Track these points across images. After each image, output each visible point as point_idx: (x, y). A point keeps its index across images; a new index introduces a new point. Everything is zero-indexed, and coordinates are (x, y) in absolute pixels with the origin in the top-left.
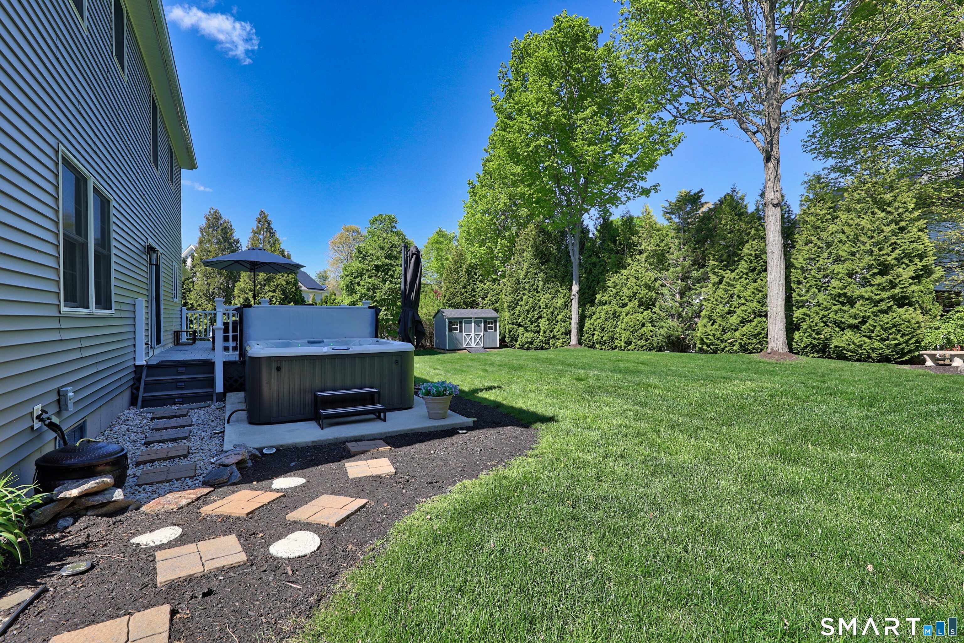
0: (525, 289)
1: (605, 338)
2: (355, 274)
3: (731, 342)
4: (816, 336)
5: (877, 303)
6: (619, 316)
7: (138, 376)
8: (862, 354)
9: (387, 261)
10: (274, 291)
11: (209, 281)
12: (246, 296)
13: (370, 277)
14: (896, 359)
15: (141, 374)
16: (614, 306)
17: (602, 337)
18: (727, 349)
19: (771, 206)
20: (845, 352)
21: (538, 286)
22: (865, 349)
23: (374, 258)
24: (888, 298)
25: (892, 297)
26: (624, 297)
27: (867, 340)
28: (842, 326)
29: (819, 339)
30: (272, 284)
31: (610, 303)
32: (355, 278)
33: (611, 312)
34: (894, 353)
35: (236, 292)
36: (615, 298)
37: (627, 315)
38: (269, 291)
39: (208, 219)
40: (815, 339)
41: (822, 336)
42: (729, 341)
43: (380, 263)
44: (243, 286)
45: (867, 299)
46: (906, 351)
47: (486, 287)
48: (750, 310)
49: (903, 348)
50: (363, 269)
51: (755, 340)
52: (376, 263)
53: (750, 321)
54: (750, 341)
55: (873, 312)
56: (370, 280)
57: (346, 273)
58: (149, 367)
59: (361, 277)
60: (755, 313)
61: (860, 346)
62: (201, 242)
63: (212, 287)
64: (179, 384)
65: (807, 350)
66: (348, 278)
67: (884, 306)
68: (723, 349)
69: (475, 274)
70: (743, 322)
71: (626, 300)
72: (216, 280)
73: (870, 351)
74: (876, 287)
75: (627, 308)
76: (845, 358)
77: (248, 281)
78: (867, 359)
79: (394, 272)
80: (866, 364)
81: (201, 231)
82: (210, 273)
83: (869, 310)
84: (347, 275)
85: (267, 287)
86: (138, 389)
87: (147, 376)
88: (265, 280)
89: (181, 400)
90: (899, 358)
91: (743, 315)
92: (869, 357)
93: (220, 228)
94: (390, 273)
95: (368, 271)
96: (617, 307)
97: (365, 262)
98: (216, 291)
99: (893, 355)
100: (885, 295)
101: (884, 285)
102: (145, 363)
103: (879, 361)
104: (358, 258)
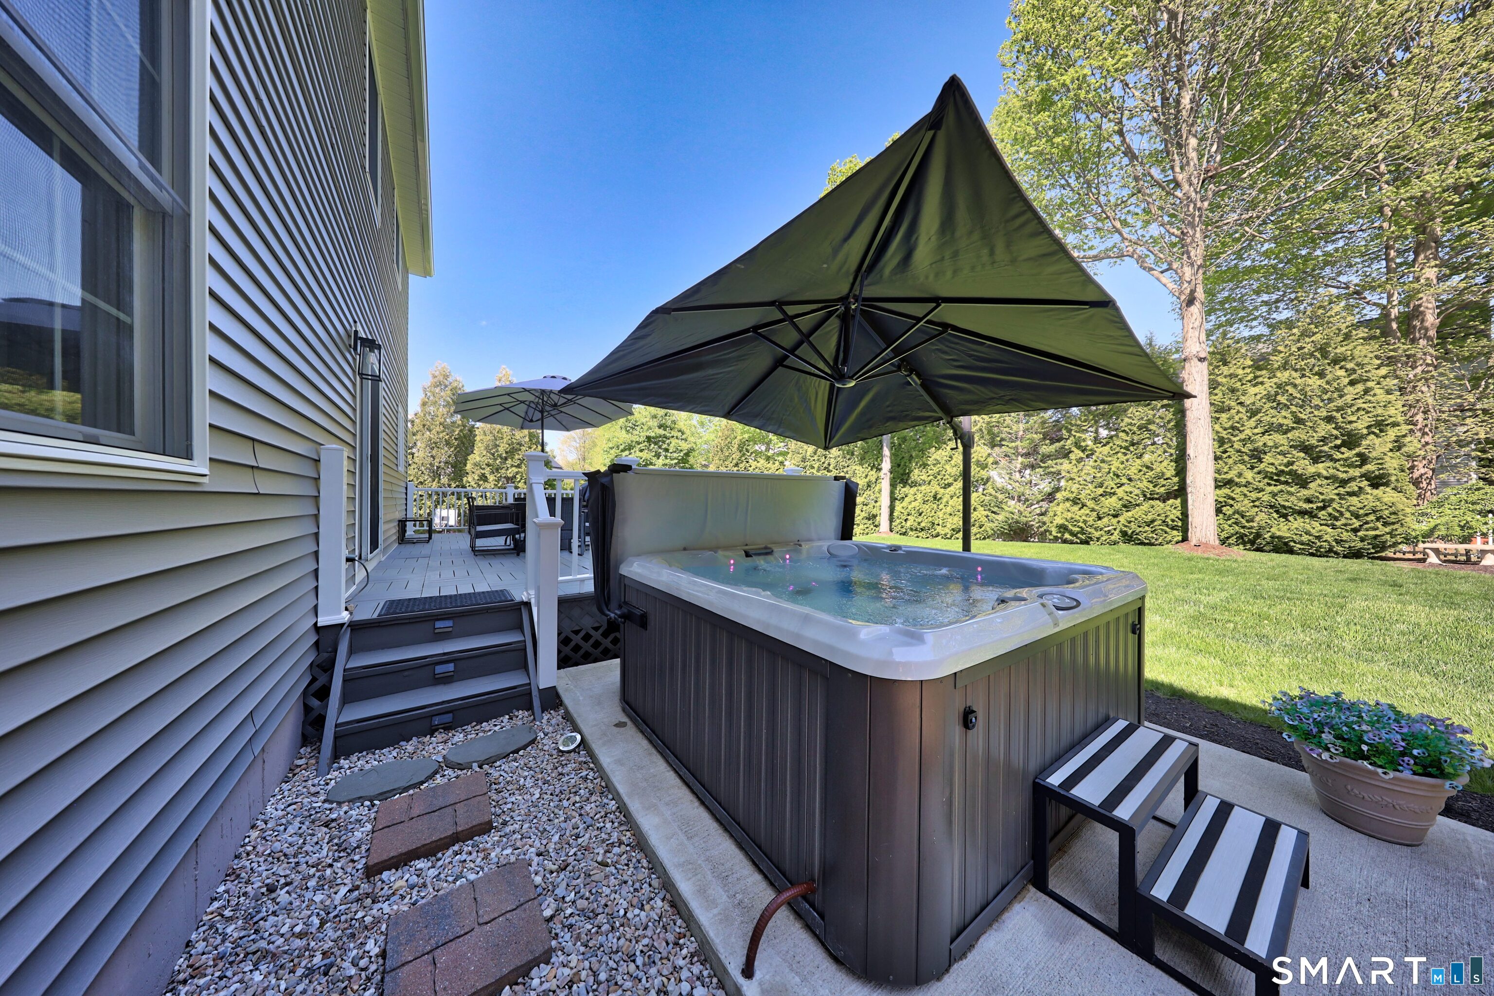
0: (813, 468)
1: (923, 525)
2: (621, 447)
3: (1109, 531)
4: (1247, 524)
5: (1344, 483)
6: (941, 498)
7: (326, 655)
8: (1321, 547)
9: (661, 432)
10: (518, 466)
11: (434, 452)
12: (483, 472)
13: (641, 451)
14: (1372, 553)
15: (335, 651)
16: (935, 488)
17: (919, 524)
18: (1104, 538)
19: (1196, 360)
20: (1292, 544)
21: (829, 465)
22: (1325, 541)
23: (645, 428)
24: (1361, 476)
25: (1365, 476)
26: (947, 476)
27: (1329, 530)
28: (1283, 513)
29: (1252, 528)
30: (517, 457)
31: (929, 484)
32: (622, 451)
33: (932, 494)
34: (1370, 546)
35: (469, 467)
36: (936, 477)
37: (952, 497)
38: (512, 466)
39: (435, 377)
40: (1244, 527)
41: (1255, 524)
42: (1106, 529)
43: (653, 434)
44: (478, 459)
45: (1327, 478)
46: (1389, 544)
47: (759, 465)
48: (1137, 492)
49: (1387, 541)
50: (632, 441)
51: (1147, 528)
52: (648, 434)
53: (1138, 505)
54: (1141, 529)
55: (1338, 494)
56: (641, 454)
57: (611, 445)
58: (355, 627)
59: (630, 449)
60: (1145, 496)
61: (1319, 538)
62: (424, 404)
63: (437, 460)
64: (439, 669)
65: (1230, 541)
66: (612, 452)
67: (1353, 486)
68: (1098, 539)
69: (747, 451)
70: (1127, 506)
71: (951, 480)
72: (443, 451)
73: (1334, 544)
74: (1342, 462)
75: (952, 488)
76: (1291, 551)
77: (485, 453)
78: (1330, 552)
79: (669, 445)
80: (1325, 559)
81: (425, 390)
82: (435, 443)
83: (1330, 492)
84: (611, 448)
85: (509, 462)
86: (323, 693)
87: (351, 652)
88: (506, 452)
89: (448, 718)
90: (1376, 552)
91: (1128, 498)
92: (1331, 550)
93: (450, 387)
94: (664, 446)
95: (638, 443)
96: (938, 488)
97: (635, 432)
98: (442, 465)
99: (1369, 549)
100: (1357, 472)
101: (1354, 459)
102: (344, 617)
103: (1345, 557)
104: (626, 427)
